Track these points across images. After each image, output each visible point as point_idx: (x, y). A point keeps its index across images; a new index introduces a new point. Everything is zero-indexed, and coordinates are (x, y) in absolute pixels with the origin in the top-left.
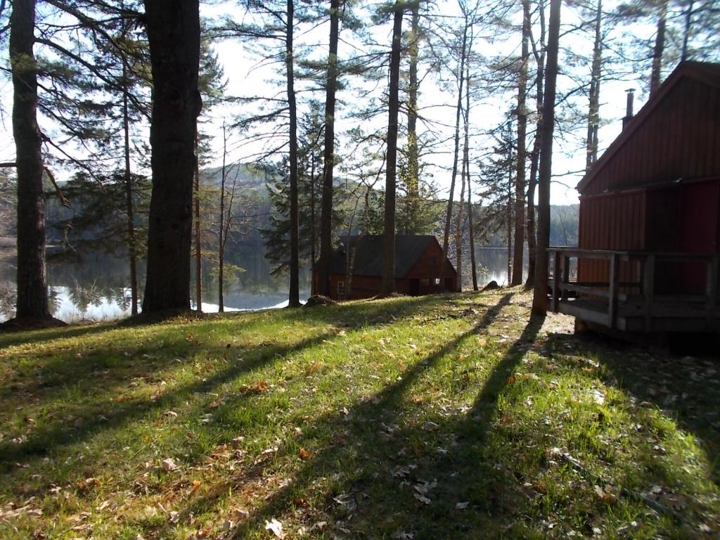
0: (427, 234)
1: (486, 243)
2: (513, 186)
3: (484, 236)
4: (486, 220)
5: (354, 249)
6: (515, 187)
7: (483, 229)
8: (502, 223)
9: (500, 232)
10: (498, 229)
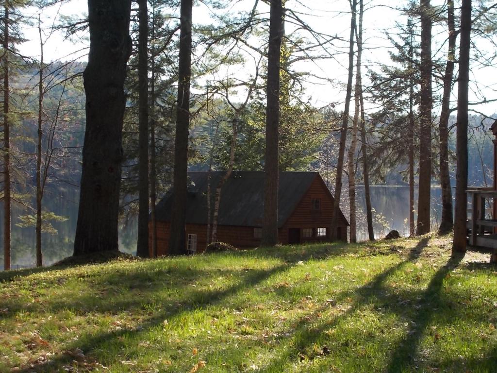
0: (302, 169)
1: (380, 181)
2: (416, 103)
3: (378, 171)
4: (381, 150)
5: (219, 190)
6: (418, 106)
7: (375, 162)
8: (401, 153)
9: (398, 166)
10: (395, 162)
